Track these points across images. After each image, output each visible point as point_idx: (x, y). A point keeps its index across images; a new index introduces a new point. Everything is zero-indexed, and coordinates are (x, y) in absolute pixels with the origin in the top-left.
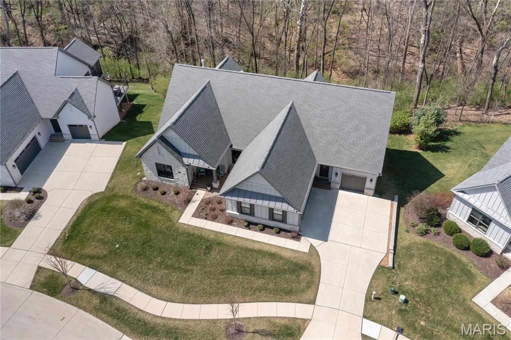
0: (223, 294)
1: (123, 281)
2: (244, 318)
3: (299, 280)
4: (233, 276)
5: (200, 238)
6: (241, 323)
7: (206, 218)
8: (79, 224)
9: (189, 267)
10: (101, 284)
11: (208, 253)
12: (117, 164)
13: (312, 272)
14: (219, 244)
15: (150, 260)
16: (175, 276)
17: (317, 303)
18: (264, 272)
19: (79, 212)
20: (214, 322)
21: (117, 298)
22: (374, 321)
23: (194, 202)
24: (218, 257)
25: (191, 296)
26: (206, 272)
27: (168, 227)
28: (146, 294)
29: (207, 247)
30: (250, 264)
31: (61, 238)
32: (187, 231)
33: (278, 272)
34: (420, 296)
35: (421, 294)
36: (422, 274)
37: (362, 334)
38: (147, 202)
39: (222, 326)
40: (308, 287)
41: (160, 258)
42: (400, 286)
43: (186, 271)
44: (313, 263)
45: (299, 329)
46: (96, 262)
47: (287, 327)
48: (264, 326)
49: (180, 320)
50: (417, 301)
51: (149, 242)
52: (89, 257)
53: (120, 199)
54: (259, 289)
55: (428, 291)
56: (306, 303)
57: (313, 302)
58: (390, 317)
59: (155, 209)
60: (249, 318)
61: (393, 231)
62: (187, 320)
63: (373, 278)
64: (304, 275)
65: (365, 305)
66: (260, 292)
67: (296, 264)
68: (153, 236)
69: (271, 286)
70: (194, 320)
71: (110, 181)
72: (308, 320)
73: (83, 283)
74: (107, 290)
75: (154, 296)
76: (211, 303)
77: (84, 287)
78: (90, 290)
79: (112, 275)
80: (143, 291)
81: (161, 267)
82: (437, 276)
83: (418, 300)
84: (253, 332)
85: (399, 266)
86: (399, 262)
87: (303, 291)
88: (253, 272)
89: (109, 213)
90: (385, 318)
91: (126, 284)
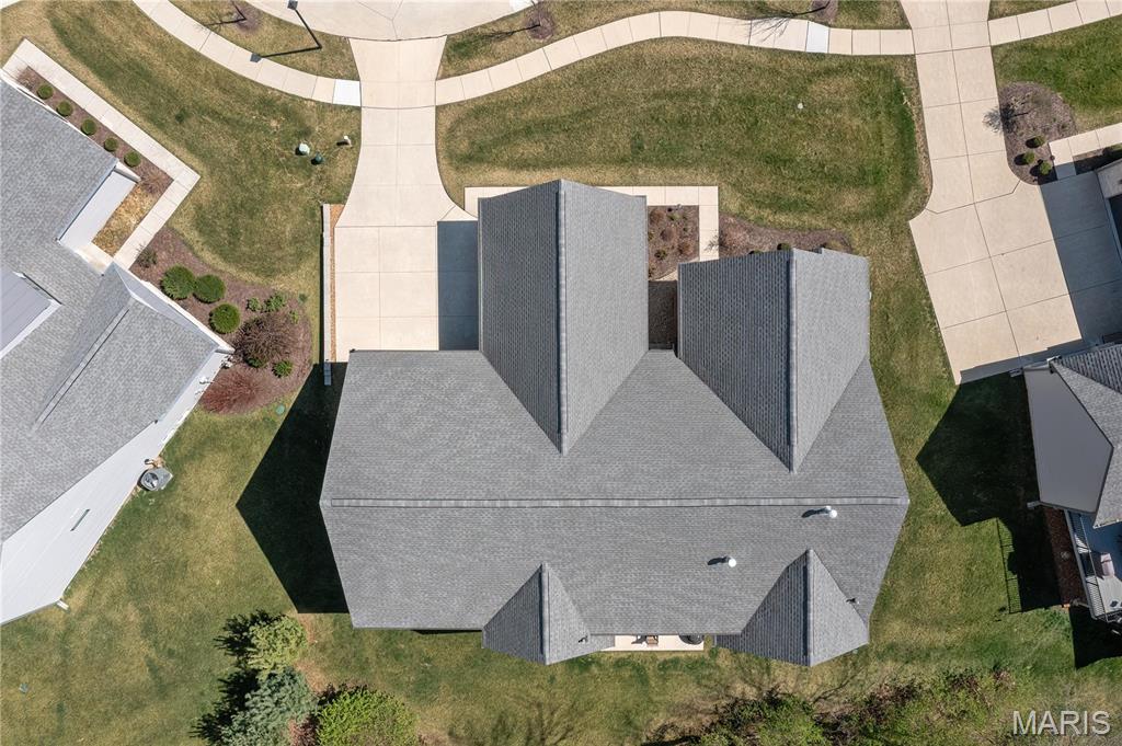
0: (580, 78)
1: (751, 48)
2: (534, 49)
3: (469, 138)
4: (575, 111)
5: (661, 164)
6: (537, 40)
7: (670, 210)
8: (901, 132)
9: (654, 104)
10: (782, 32)
11: (634, 138)
12: (931, 306)
13: (451, 157)
14: (623, 160)
15: (725, 97)
16: (671, 81)
17: (433, 110)
18: (528, 132)
19: (921, 156)
20: (576, 30)
21: (741, 17)
22: (343, 107)
23: (712, 245)
24: (614, 136)
25: (631, 58)
26: (623, 103)
27: (730, 170)
28: (701, 40)
29: (640, 148)
30: (555, 139)
31: (914, 93)
32: (691, 170)
33: (507, 138)
34: (279, 166)
35: (278, 169)
36: (276, 206)
37: (358, 79)
38: (805, 218)
39: (562, 27)
40: (451, 130)
41: (713, 105)
42: (309, 177)
43: (656, 96)
44: (453, 173)
45: (449, 60)
46: (818, 65)
47: (467, 55)
48: (500, 47)
49: (628, 15)
50: (282, 156)
51: (749, 129)
52: (837, 72)
53: (860, 210)
54: (527, 102)
55: (265, 177)
56: (449, 105)
57: (439, 109)
58: (321, 119)
59: (778, 204)
60: (526, 52)
61: (327, 281)
62: (618, 18)
63: (352, 176)
64: (463, 147)
65: (360, 128)
66: (525, 98)
67: (481, 161)
68: (748, 143)
69: (510, 114)
70: (607, 22)
71: (913, 251)
72: (442, 78)
73: (812, 24)
74: (767, 26)
75: (687, 39)
76: (593, 57)
77: (807, 18)
78: (794, 15)
79: (775, 53)
80: (709, 41)
81: (702, 90)
82: (251, 208)
83: (281, 159)
84: (514, 32)
85: (313, 215)
86: (314, 222)
87: (459, 121)
88: (545, 127)
89: (863, 172)
90: (328, 115)
91: (743, 46)
